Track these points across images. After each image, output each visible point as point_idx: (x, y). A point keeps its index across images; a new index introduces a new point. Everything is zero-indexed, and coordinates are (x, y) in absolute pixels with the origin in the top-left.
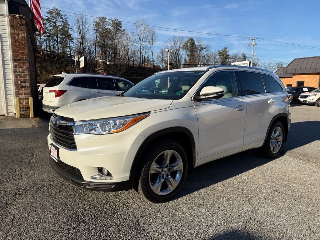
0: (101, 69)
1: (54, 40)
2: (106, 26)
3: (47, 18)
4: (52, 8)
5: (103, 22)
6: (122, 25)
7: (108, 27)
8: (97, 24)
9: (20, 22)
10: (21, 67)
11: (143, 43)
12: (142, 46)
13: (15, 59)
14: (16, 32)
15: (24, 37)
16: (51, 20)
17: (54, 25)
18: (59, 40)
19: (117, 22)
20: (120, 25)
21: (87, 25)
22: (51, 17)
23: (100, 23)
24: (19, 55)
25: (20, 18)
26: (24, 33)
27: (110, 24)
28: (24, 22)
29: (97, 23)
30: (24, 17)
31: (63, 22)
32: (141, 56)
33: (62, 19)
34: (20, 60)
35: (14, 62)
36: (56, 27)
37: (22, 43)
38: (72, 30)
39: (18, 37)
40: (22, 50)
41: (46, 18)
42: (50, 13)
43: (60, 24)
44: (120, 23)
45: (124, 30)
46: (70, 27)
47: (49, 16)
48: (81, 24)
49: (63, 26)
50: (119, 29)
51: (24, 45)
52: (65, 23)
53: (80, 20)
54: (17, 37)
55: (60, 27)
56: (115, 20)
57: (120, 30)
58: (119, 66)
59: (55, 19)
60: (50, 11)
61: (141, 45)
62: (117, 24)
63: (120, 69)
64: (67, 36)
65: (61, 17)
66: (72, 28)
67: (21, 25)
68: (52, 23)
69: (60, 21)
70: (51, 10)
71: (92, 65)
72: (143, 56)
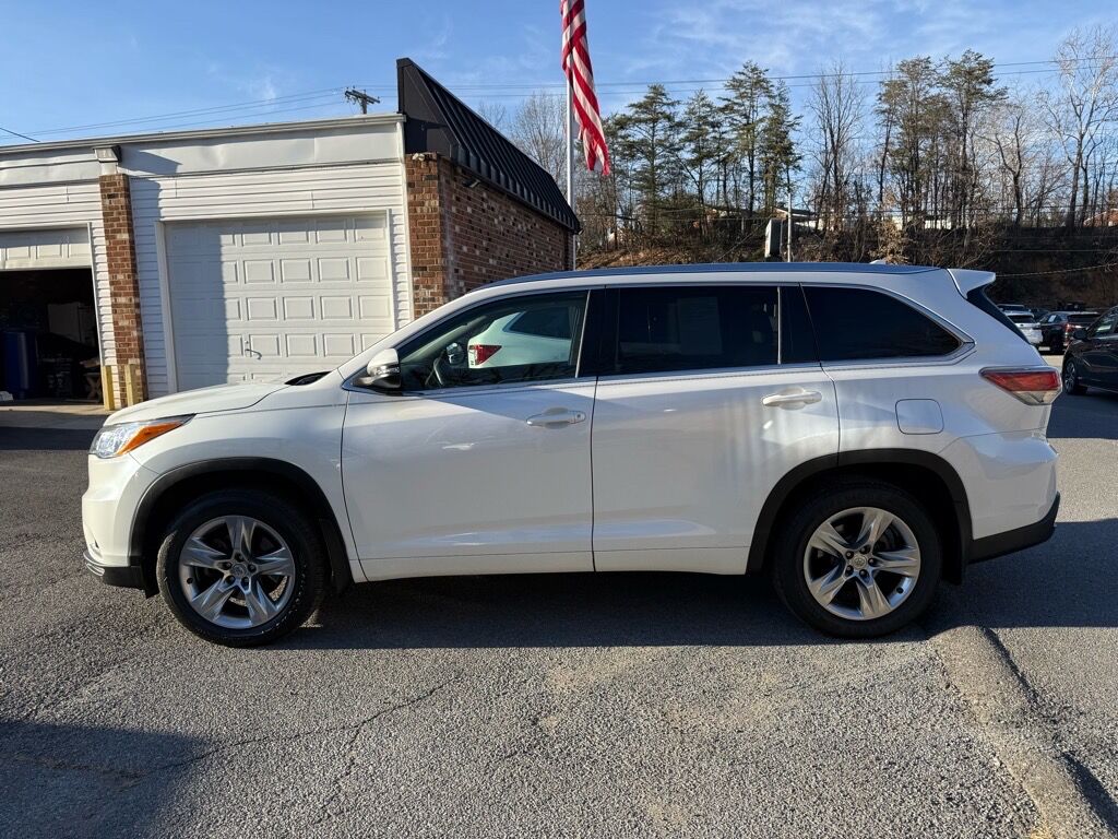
0: (892, 252)
1: (743, 170)
2: (928, 88)
3: (726, 103)
4: (741, 69)
5: (915, 77)
6: (994, 74)
7: (934, 91)
8: (893, 92)
9: (426, 172)
10: (428, 287)
11: (1092, 128)
12: (1086, 138)
13: (417, 269)
14: (419, 197)
15: (435, 209)
16: (736, 107)
17: (745, 121)
18: (755, 169)
19: (974, 65)
20: (986, 73)
21: (855, 102)
22: (736, 98)
23: (904, 84)
24: (424, 256)
25: (427, 159)
26: (434, 198)
27: (944, 79)
28: (434, 171)
29: (892, 84)
30: (434, 157)
31: (772, 105)
32: (1082, 182)
33: (770, 97)
34: (425, 269)
35: (414, 275)
36: (749, 127)
37: (429, 224)
38: (797, 127)
39: (422, 211)
40: (430, 243)
41: (722, 104)
42: (736, 85)
43: (762, 113)
44: (986, 67)
45: (1001, 93)
46: (791, 119)
47: (732, 94)
48: (833, 102)
49: (772, 119)
50: (979, 92)
51: (434, 230)
52: (779, 110)
53: (831, 89)
54: (419, 209)
55: (760, 127)
56: (967, 59)
57: (983, 96)
58: (968, 235)
59: (747, 103)
60: (734, 80)
61: (1082, 136)
62: (970, 72)
63: (971, 245)
64: (781, 151)
65: (767, 92)
66: (798, 121)
67: (429, 178)
68: (739, 118)
69: (764, 107)
70: (738, 77)
71: (859, 241)
72: (1091, 182)
